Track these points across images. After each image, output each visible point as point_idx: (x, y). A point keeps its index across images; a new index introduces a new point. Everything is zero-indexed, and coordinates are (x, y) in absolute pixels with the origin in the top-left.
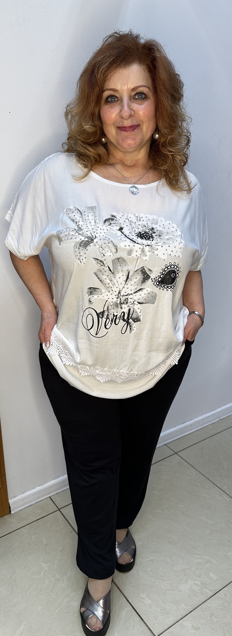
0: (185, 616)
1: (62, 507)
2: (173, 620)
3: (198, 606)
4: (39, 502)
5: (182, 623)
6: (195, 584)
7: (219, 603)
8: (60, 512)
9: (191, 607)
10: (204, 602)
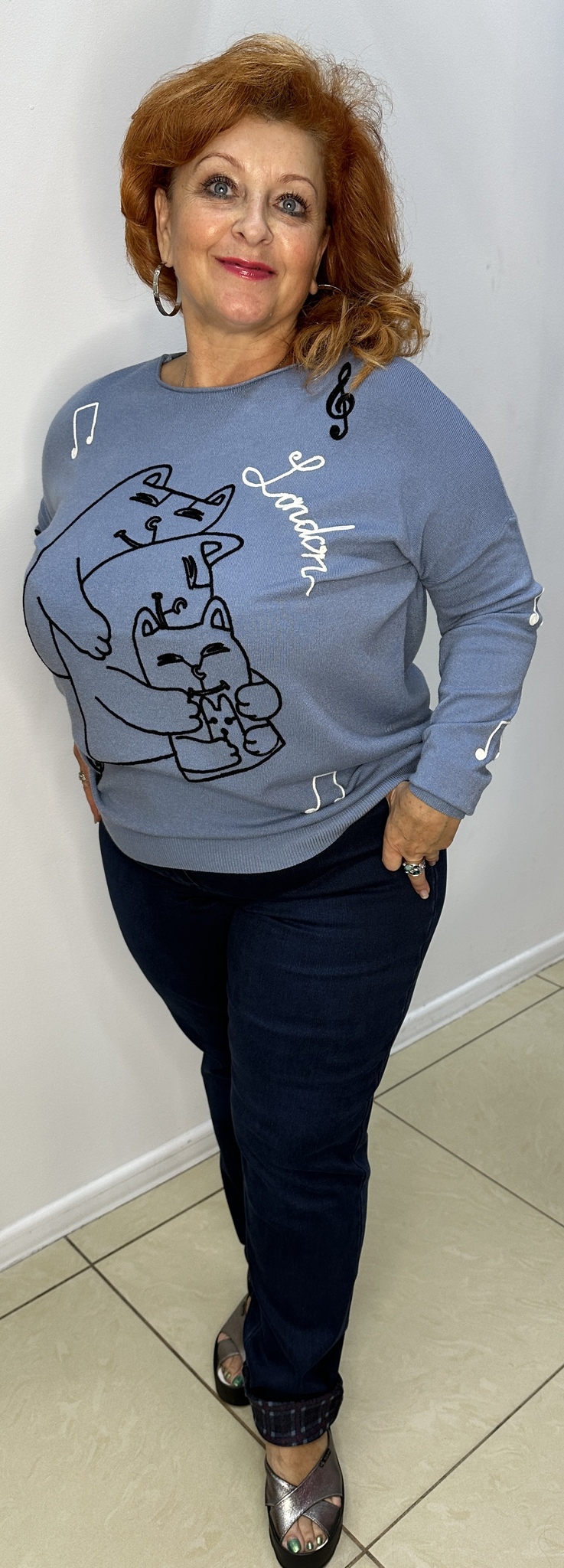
0: (430, 1490)
1: (100, 1257)
2: (402, 1504)
3: (459, 1463)
4: (38, 1251)
5: (425, 1507)
6: (446, 1409)
7: (508, 1448)
8: (94, 1272)
9: (443, 1467)
10: (474, 1450)
